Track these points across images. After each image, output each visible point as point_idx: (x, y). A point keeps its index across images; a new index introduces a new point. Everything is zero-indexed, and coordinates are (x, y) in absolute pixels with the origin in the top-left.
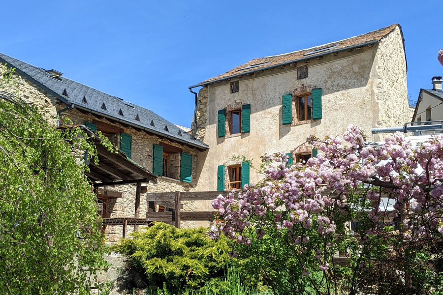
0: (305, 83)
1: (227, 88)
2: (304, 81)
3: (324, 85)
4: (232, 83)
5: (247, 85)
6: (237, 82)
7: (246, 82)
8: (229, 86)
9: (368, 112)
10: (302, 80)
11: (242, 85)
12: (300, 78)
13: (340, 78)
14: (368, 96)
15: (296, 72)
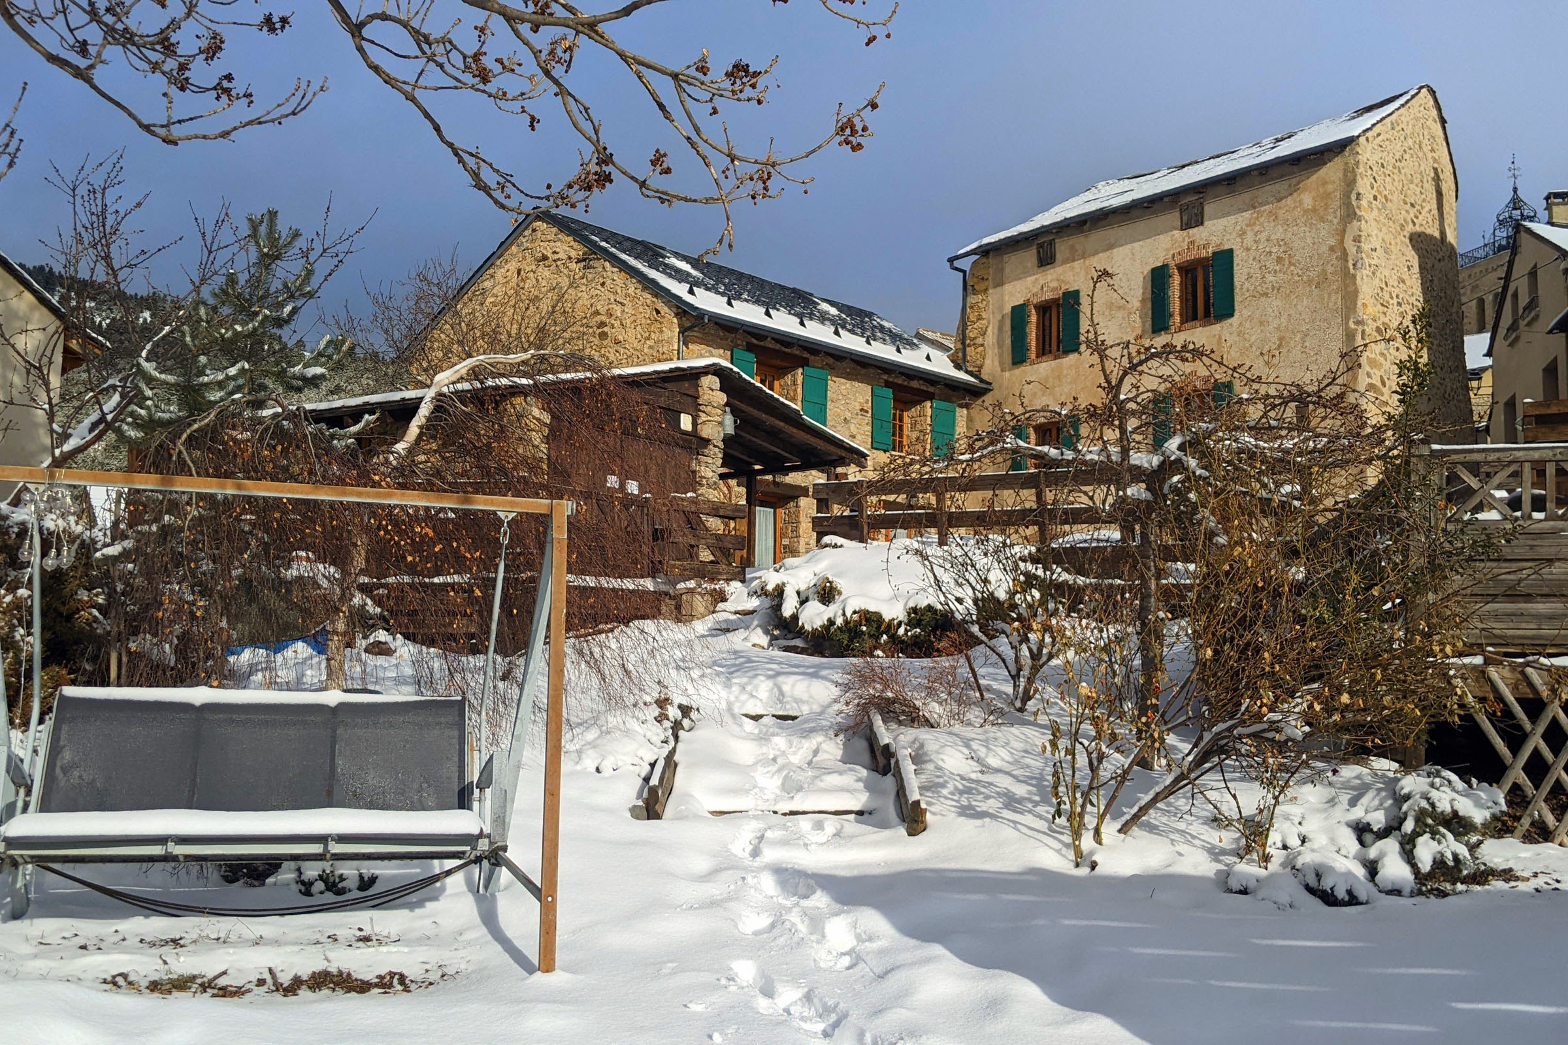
0: (1197, 238)
1: (1029, 256)
2: (1196, 233)
3: (1239, 240)
4: (1041, 246)
5: (1072, 247)
6: (1051, 243)
7: (1071, 243)
8: (1035, 251)
9: (1333, 297)
10: (1191, 231)
11: (1062, 248)
12: (1186, 226)
13: (1273, 224)
14: (1334, 262)
15: (1177, 214)
